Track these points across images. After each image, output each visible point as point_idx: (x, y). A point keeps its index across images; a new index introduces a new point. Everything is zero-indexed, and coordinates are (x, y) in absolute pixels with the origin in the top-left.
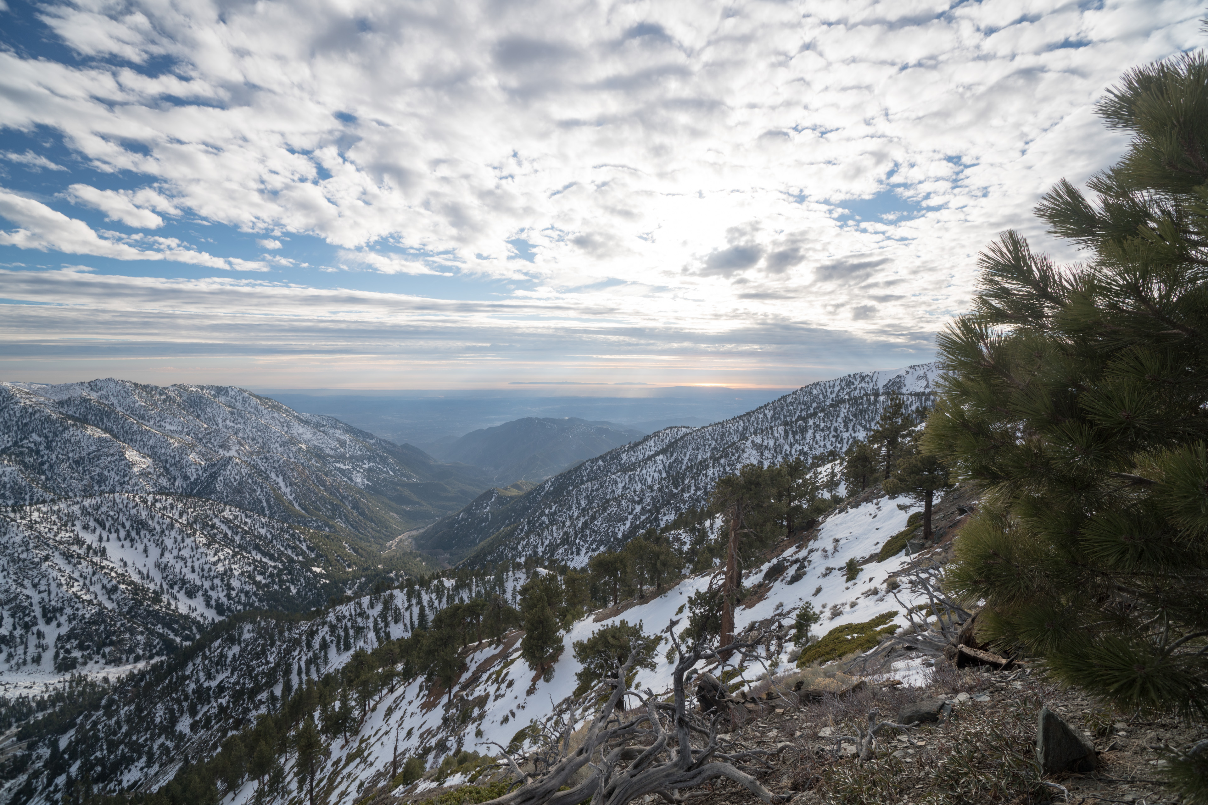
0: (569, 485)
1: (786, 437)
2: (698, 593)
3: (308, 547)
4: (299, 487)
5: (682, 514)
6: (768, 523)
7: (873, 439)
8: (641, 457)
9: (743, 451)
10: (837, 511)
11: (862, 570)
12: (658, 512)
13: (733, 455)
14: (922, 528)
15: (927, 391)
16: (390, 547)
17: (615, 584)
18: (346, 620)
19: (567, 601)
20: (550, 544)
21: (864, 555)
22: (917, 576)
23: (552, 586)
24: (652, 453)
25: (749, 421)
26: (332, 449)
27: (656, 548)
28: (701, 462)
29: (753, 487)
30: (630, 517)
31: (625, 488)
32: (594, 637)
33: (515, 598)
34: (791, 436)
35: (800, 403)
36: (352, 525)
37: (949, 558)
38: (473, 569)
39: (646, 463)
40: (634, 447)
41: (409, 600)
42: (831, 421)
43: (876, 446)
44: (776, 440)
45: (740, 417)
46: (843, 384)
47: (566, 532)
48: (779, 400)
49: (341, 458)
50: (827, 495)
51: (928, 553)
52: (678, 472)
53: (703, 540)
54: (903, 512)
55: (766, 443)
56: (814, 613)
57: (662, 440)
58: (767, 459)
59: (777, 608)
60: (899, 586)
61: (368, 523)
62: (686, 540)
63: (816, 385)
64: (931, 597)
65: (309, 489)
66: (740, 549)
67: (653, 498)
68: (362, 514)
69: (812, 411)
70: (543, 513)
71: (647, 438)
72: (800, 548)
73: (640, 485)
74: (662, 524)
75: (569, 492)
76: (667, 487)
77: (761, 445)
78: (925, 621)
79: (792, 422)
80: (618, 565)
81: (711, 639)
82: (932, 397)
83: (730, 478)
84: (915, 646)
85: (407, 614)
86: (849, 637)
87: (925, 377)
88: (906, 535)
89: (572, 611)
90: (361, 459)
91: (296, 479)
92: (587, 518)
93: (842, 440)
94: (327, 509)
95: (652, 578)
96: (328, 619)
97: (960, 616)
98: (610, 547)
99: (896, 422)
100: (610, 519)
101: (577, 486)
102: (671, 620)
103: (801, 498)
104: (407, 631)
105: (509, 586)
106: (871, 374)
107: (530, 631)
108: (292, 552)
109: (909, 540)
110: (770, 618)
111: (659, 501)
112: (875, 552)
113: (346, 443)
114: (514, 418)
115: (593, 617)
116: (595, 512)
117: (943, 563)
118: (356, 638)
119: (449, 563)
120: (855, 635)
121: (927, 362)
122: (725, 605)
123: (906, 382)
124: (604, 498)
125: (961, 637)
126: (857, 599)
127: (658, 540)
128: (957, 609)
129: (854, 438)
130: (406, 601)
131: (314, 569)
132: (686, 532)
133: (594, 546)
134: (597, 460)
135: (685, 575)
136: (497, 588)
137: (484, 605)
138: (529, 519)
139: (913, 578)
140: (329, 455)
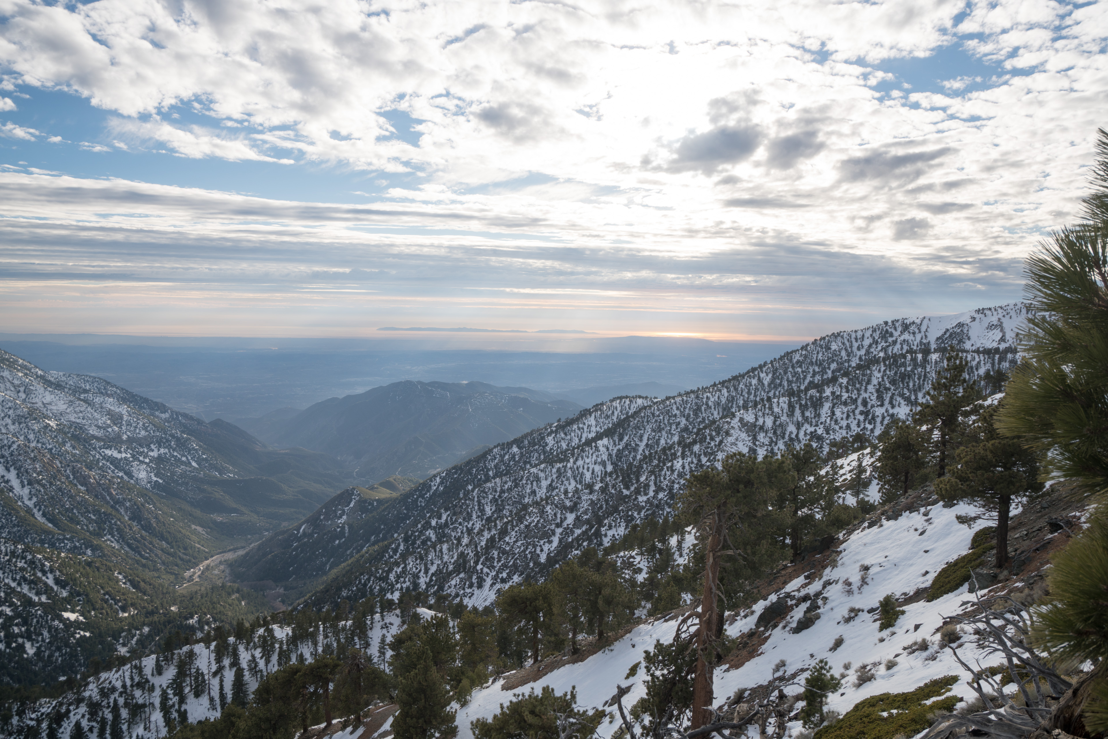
0: (468, 483)
1: (791, 413)
2: (658, 645)
3: (57, 581)
4: (43, 486)
5: (636, 526)
6: (764, 542)
7: (920, 418)
8: (576, 441)
9: (728, 434)
10: (866, 524)
11: (903, 613)
12: (601, 524)
13: (712, 439)
14: (994, 551)
15: (1003, 346)
16: (191, 579)
17: (536, 632)
18: (116, 694)
19: (462, 658)
20: (439, 571)
21: (906, 590)
22: (988, 622)
23: (441, 636)
24: (593, 435)
25: (736, 389)
26: (99, 427)
27: (596, 577)
28: (664, 450)
29: (741, 486)
30: (559, 531)
31: (551, 487)
32: (503, 713)
33: (384, 654)
34: (798, 412)
35: (812, 364)
36: (129, 546)
37: (1035, 596)
38: (320, 610)
39: (583, 451)
40: (565, 426)
41: (219, 660)
42: (858, 390)
43: (924, 428)
44: (776, 417)
45: (723, 383)
46: (877, 335)
47: (462, 553)
48: (781, 358)
49: (114, 441)
50: (851, 500)
51: (1003, 588)
52: (631, 464)
53: (667, 566)
54: (965, 526)
55: (760, 422)
56: (832, 676)
57: (607, 417)
58: (763, 445)
59: (777, 669)
60: (959, 638)
61: (156, 541)
62: (641, 566)
63: (836, 336)
64: (1010, 656)
65: (60, 489)
66: (721, 580)
67: (592, 503)
68: (147, 527)
69: (830, 374)
70: (427, 526)
71: (585, 413)
72: (810, 579)
73: (573, 483)
74: (606, 542)
75: (467, 493)
76: (614, 486)
77: (754, 425)
78: (1000, 691)
79: (800, 391)
80: (540, 603)
81: (679, 715)
82: (1010, 356)
83: (707, 473)
84: (986, 729)
85: (215, 682)
86: (885, 714)
87: (1000, 326)
88: (970, 561)
89: (470, 674)
90: (146, 443)
91: (39, 474)
92: (494, 532)
93: (873, 418)
94: (89, 519)
95: (590, 622)
96: (87, 694)
97: (1054, 686)
98: (528, 576)
99: (956, 393)
100: (528, 533)
101: (479, 485)
102: (619, 687)
103: (812, 504)
104: (214, 708)
105: (375, 635)
106: (918, 321)
107: (405, 705)
108: (30, 589)
109: (974, 568)
110: (766, 683)
111: (601, 507)
112: (923, 586)
113: (122, 418)
114: (385, 381)
115: (501, 682)
116: (507, 523)
117: (1026, 605)
118: (131, 723)
119: (283, 602)
120: (894, 711)
121: (1003, 303)
122: (699, 664)
123: (970, 334)
124: (520, 503)
125: (1057, 717)
126: (897, 656)
127: (599, 566)
128: (1049, 674)
129: (892, 415)
130: (213, 662)
131: (66, 615)
132: (642, 554)
133: (504, 575)
134: (510, 445)
135: (639, 618)
136: (356, 639)
137: (336, 666)
138: (406, 534)
139: (981, 626)
140: (94, 437)
